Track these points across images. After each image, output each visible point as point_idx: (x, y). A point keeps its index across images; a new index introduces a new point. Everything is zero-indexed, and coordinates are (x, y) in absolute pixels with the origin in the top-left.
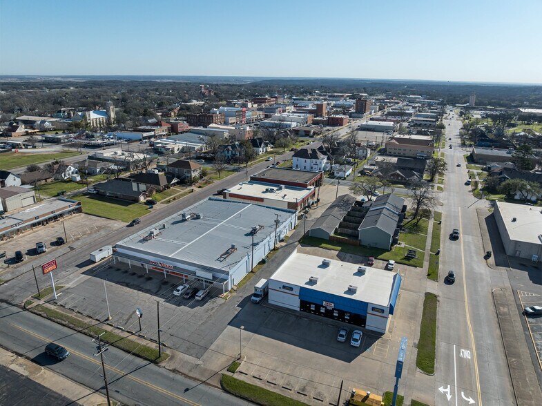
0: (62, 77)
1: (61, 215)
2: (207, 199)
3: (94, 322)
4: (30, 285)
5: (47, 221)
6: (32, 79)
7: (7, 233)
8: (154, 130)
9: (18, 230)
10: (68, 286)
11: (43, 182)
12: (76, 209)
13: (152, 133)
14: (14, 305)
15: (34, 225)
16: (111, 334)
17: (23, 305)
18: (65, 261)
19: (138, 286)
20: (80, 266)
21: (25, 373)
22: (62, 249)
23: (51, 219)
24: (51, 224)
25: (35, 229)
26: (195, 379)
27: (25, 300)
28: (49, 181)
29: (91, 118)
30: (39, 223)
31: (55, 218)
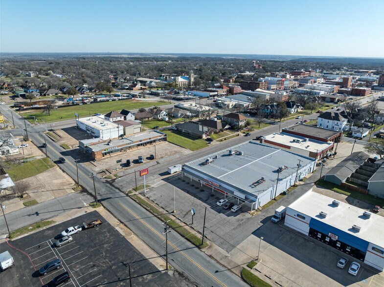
0: (165, 54)
1: (154, 141)
2: (248, 142)
3: (165, 212)
4: (132, 181)
5: (146, 144)
6: (149, 55)
7: (124, 148)
8: (217, 91)
9: (130, 147)
10: (152, 186)
11: (147, 119)
12: (164, 138)
13: (216, 93)
14: (123, 192)
15: (139, 145)
16: (173, 222)
17: (127, 192)
18: (153, 170)
19: (195, 194)
20: (161, 175)
21: (123, 234)
22: (152, 162)
23: (148, 143)
24: (148, 145)
25: (139, 148)
26: (224, 266)
27: (128, 190)
28: (150, 119)
29: (179, 81)
30: (141, 144)
31: (151, 142)
